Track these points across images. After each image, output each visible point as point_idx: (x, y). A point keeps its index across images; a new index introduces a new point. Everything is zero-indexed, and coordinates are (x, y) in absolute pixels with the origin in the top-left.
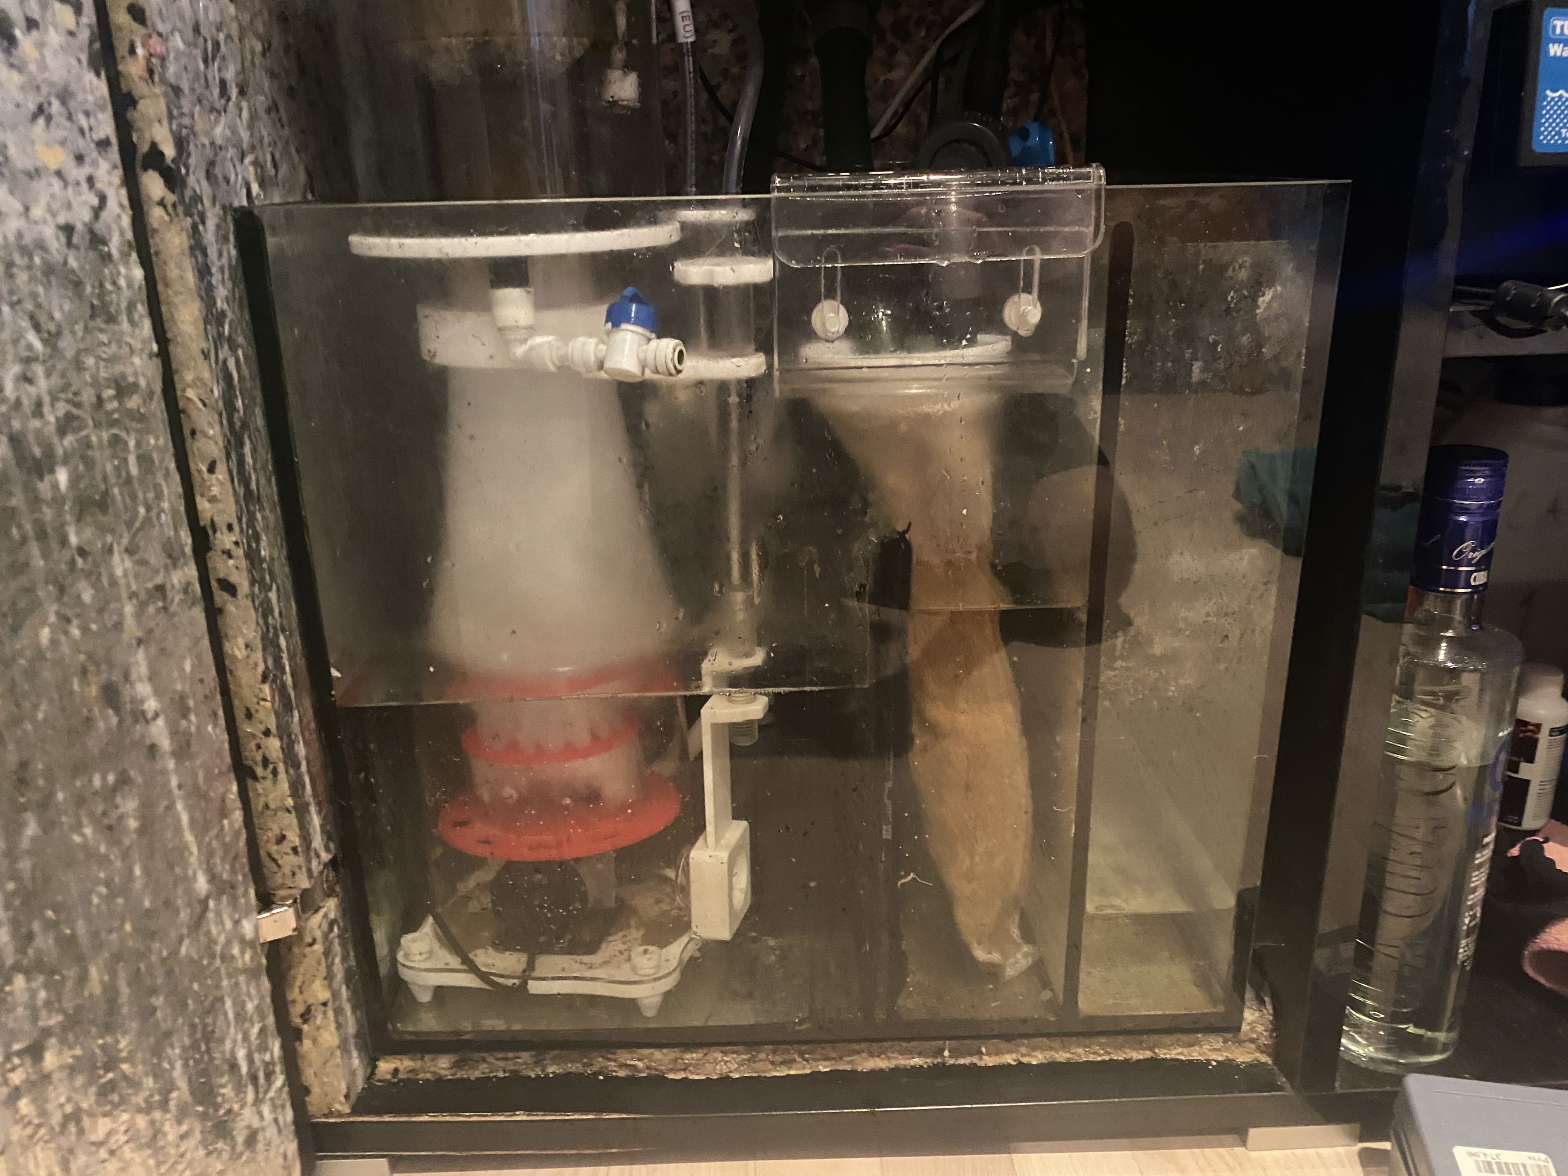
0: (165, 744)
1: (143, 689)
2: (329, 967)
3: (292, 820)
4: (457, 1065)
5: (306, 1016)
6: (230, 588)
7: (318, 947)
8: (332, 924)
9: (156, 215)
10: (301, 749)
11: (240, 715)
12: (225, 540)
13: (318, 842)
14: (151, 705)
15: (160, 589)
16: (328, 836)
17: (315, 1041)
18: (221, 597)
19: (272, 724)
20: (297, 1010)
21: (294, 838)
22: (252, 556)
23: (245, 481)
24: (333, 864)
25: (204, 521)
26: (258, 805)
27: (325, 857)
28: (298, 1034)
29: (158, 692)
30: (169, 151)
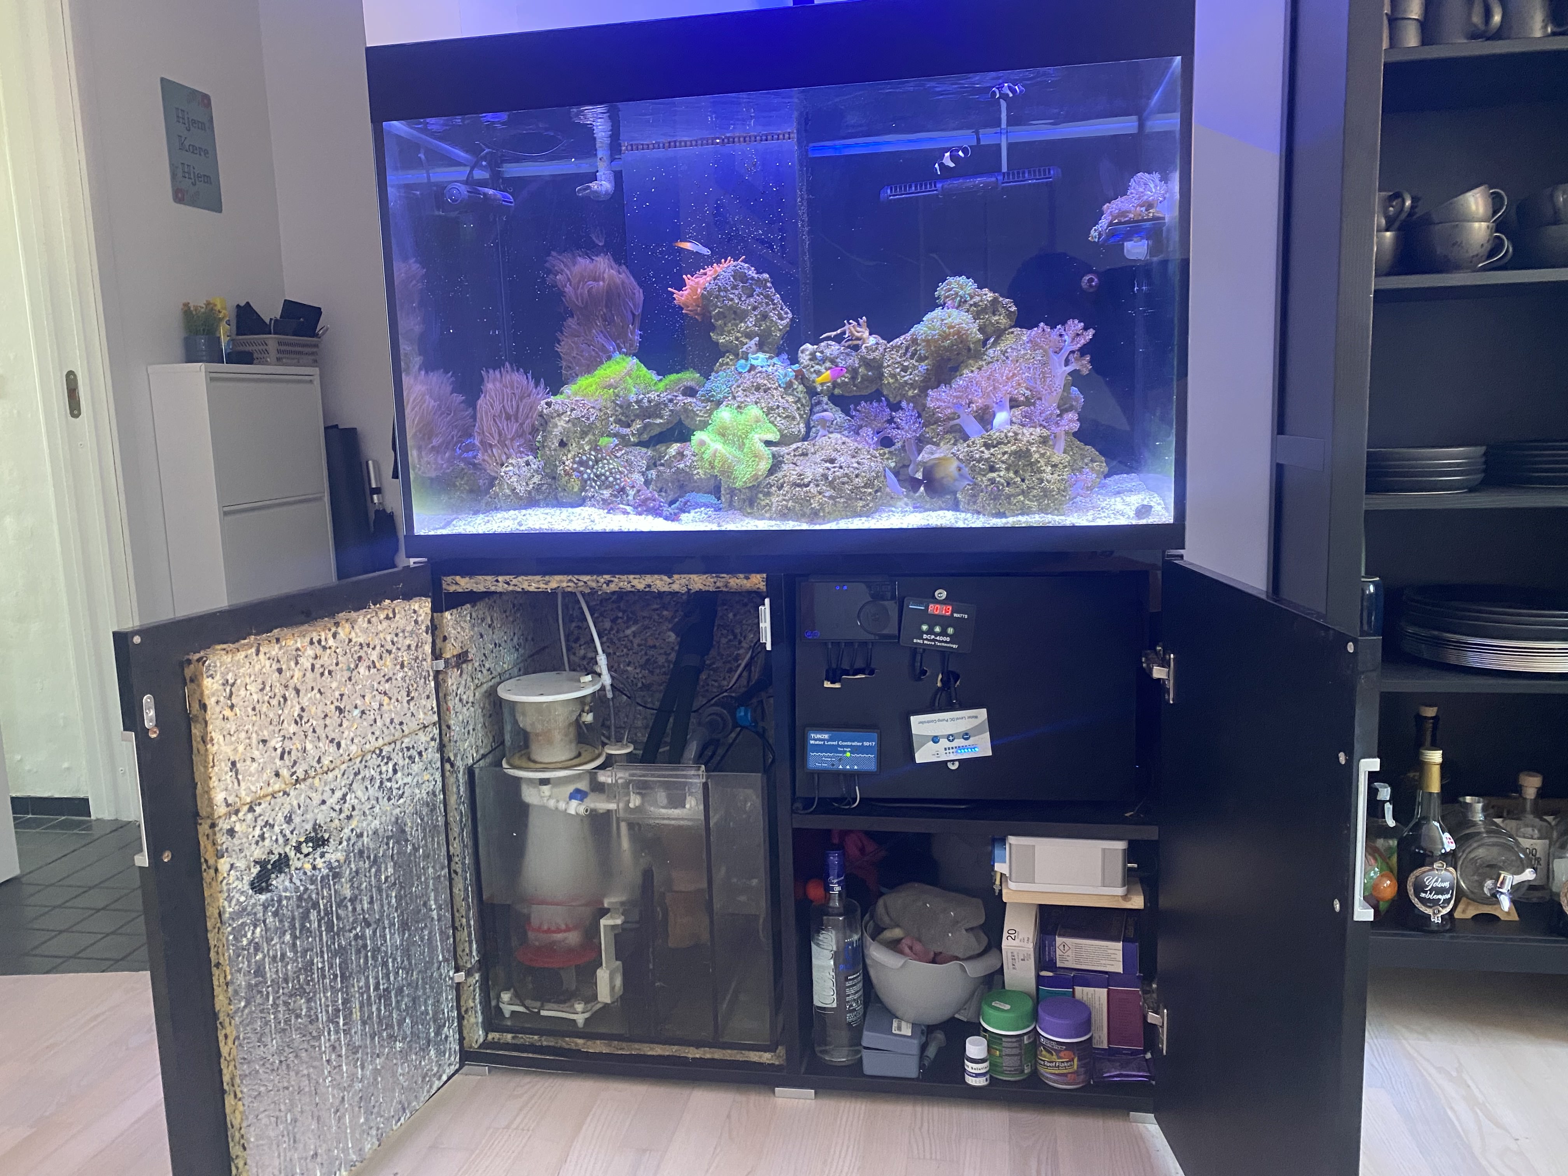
0: (436, 917)
1: (432, 902)
2: (475, 996)
3: (467, 944)
4: (513, 1038)
5: (466, 1011)
6: (456, 873)
7: (472, 988)
8: (477, 981)
9: (447, 774)
10: (472, 923)
11: (455, 910)
12: (456, 859)
13: (474, 953)
14: (434, 907)
15: (439, 876)
16: (478, 952)
17: (468, 1021)
18: (453, 875)
19: (464, 914)
20: (463, 1009)
21: (467, 951)
22: (463, 864)
23: (463, 842)
24: (479, 961)
25: (451, 853)
26: (458, 940)
27: (477, 958)
28: (463, 1018)
29: (435, 904)
30: (452, 759)
